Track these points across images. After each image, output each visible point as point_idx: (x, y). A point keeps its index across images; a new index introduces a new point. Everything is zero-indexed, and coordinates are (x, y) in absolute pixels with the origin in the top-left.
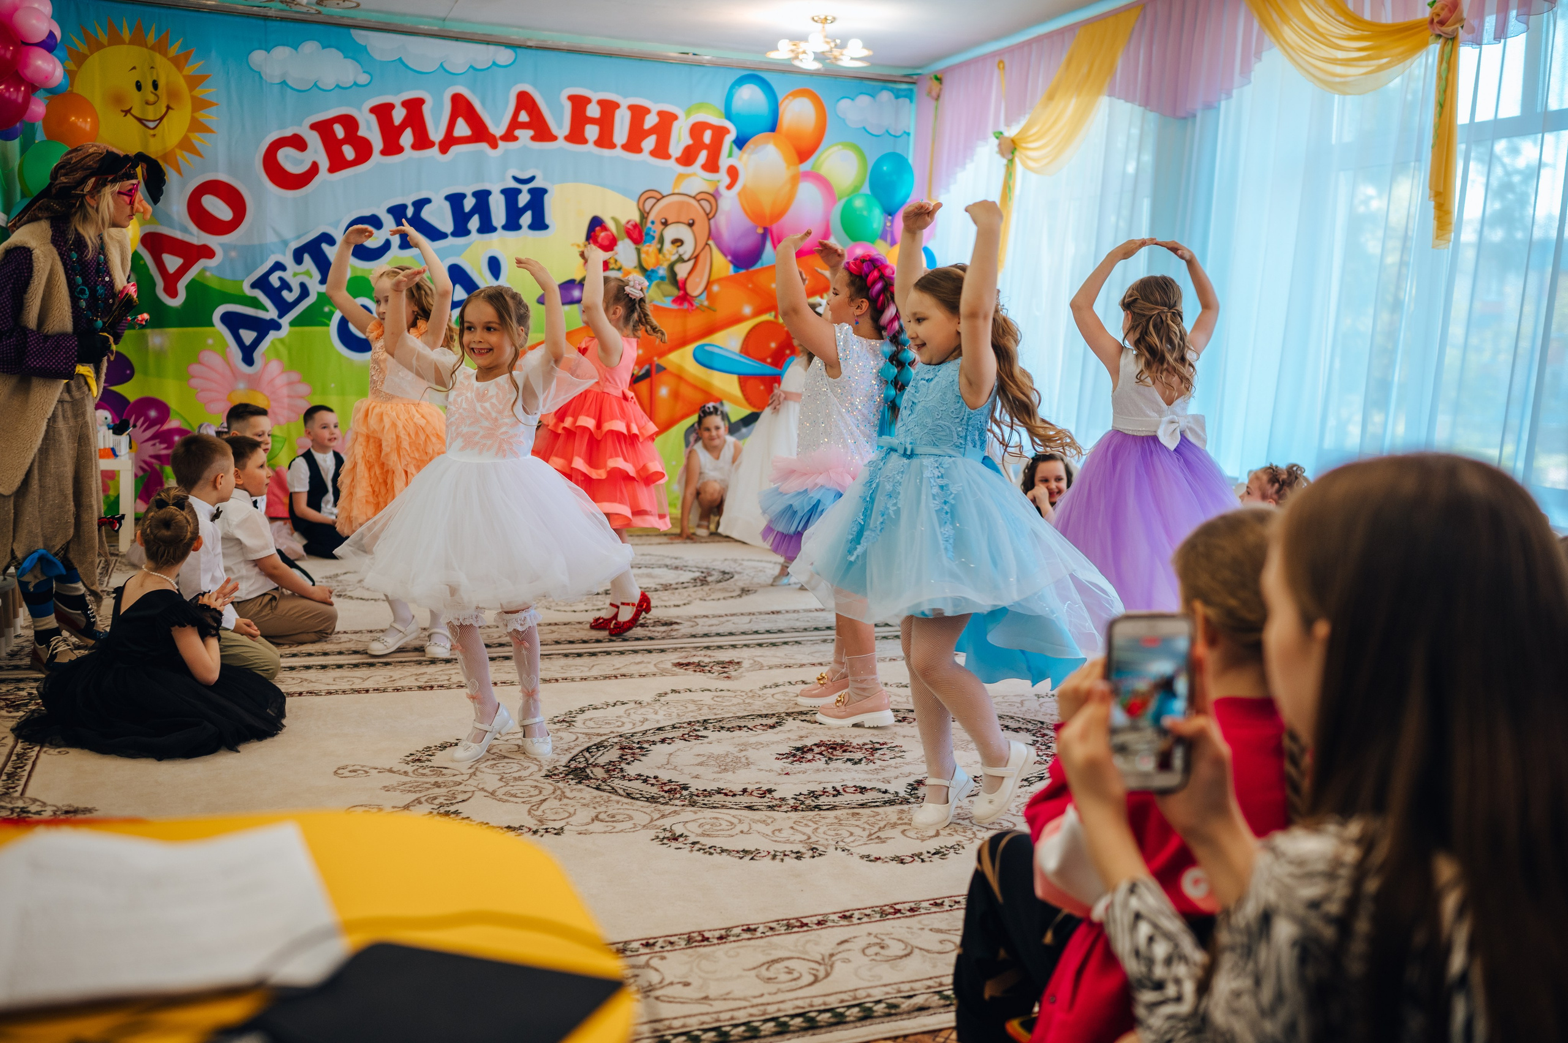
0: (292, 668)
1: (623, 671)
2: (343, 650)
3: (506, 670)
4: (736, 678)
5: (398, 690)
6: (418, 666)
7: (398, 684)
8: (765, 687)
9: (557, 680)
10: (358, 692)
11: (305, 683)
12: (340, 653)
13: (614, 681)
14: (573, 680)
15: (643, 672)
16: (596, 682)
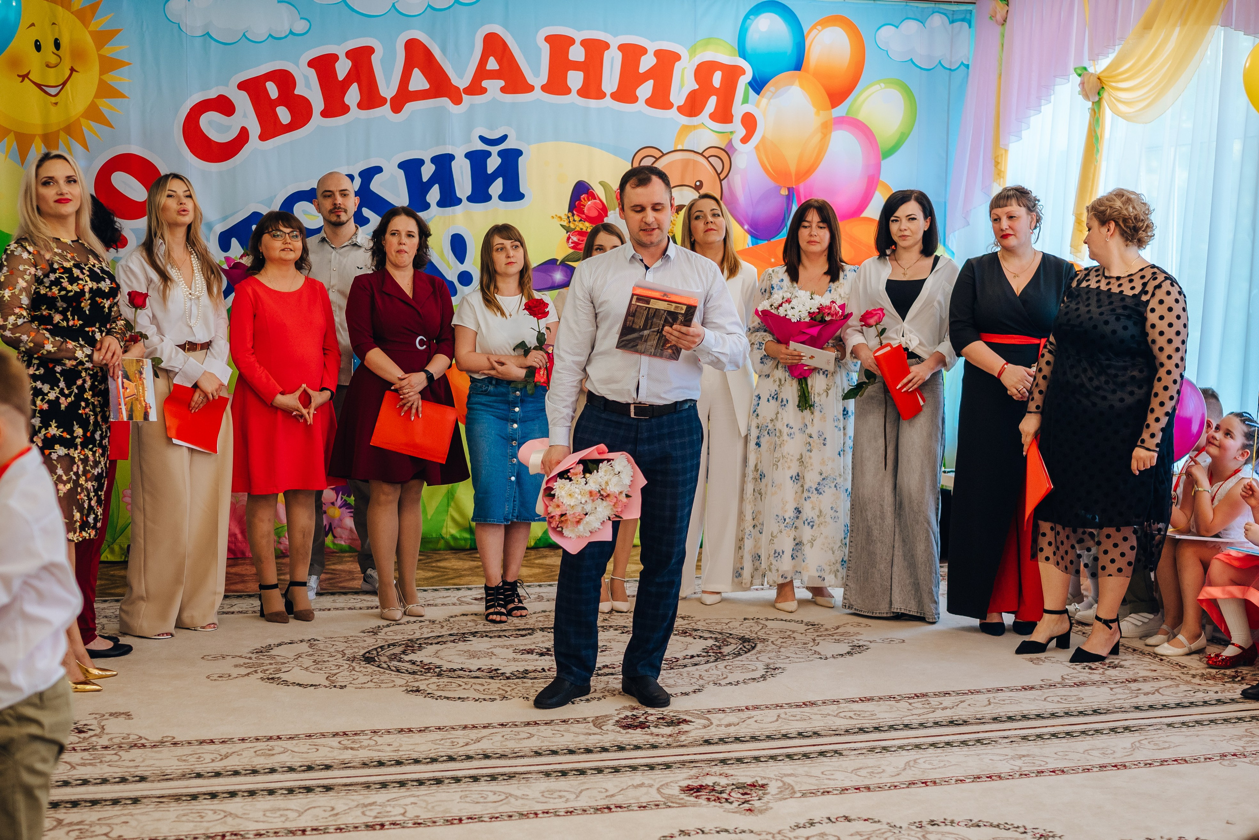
0: (213, 796)
1: (619, 800)
2: (277, 766)
3: (475, 797)
4: (761, 812)
5: (341, 829)
6: (365, 792)
7: (342, 821)
8: (797, 826)
9: (536, 814)
10: (293, 833)
11: (229, 819)
12: (273, 771)
13: (607, 816)
14: (556, 814)
15: (644, 800)
16: (585, 817)
